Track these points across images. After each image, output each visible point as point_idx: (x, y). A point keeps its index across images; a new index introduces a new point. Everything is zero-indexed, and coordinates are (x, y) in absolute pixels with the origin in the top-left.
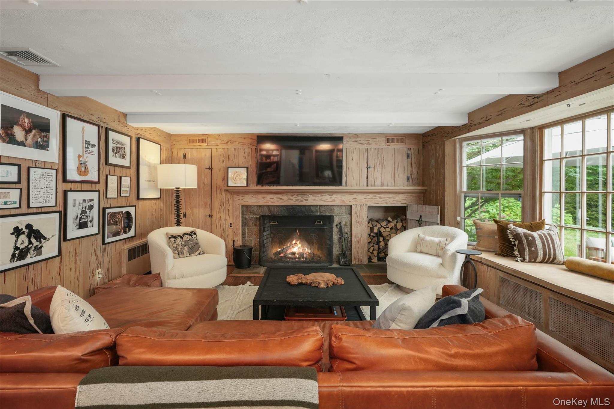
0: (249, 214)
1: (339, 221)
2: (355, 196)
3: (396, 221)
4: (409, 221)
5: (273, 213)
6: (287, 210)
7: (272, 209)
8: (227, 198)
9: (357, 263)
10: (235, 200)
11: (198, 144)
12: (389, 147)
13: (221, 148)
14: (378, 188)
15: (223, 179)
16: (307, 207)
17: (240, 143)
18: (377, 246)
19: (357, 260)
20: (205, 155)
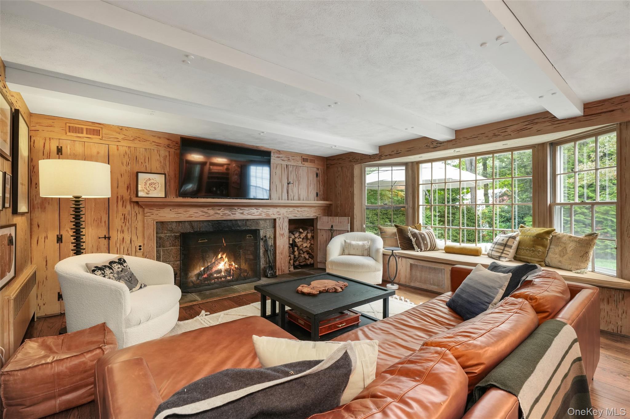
0: (166, 232)
1: (264, 235)
2: (278, 209)
3: (306, 231)
4: (319, 231)
5: (196, 230)
6: (213, 226)
7: (195, 225)
8: (133, 213)
9: (280, 273)
10: (147, 215)
11: (84, 135)
12: (304, 166)
13: (124, 147)
14: (296, 202)
15: (128, 187)
16: (234, 222)
17: (154, 143)
18: (293, 255)
19: (280, 271)
20: (98, 153)
